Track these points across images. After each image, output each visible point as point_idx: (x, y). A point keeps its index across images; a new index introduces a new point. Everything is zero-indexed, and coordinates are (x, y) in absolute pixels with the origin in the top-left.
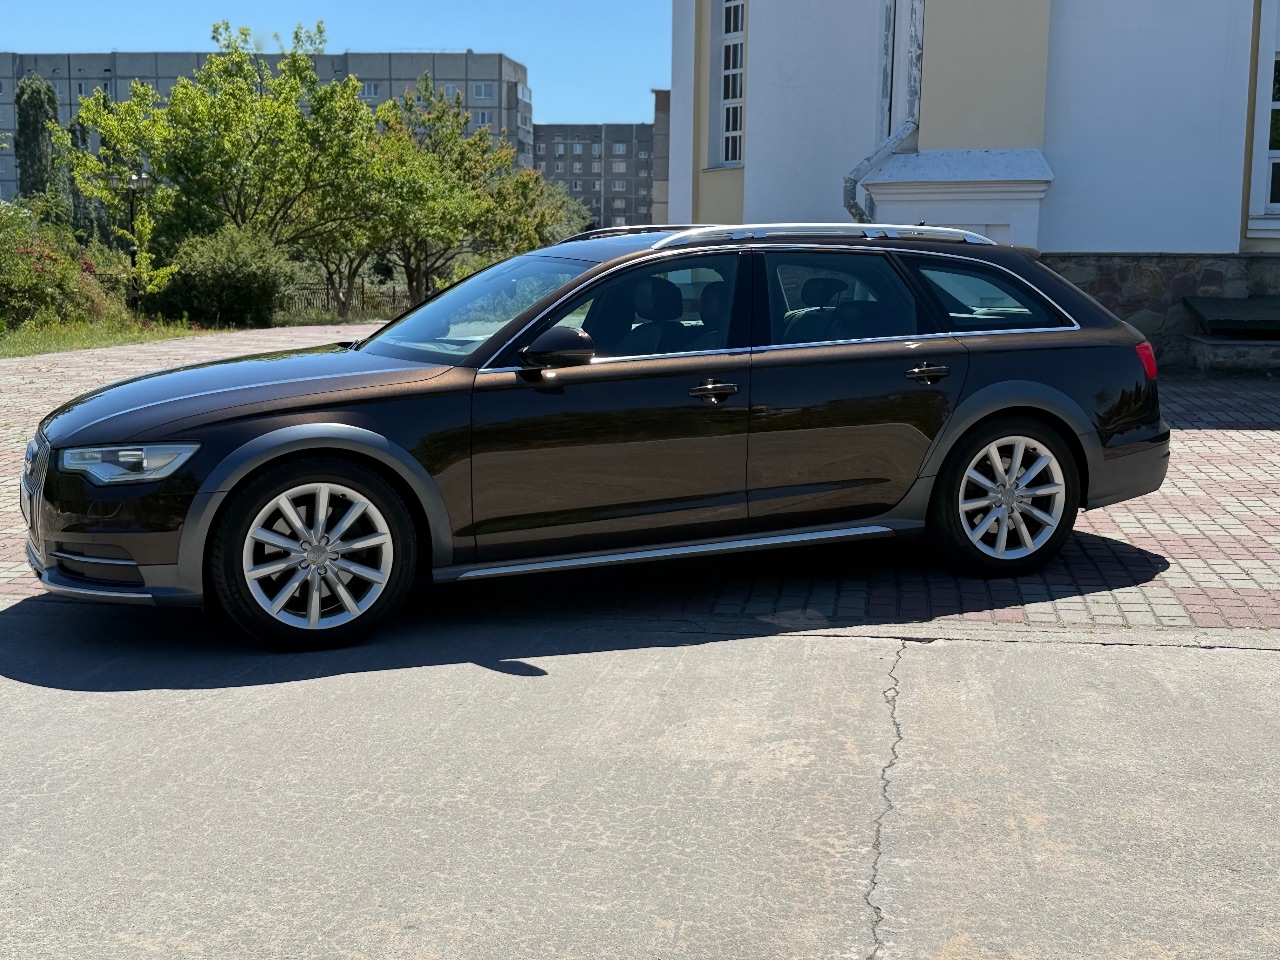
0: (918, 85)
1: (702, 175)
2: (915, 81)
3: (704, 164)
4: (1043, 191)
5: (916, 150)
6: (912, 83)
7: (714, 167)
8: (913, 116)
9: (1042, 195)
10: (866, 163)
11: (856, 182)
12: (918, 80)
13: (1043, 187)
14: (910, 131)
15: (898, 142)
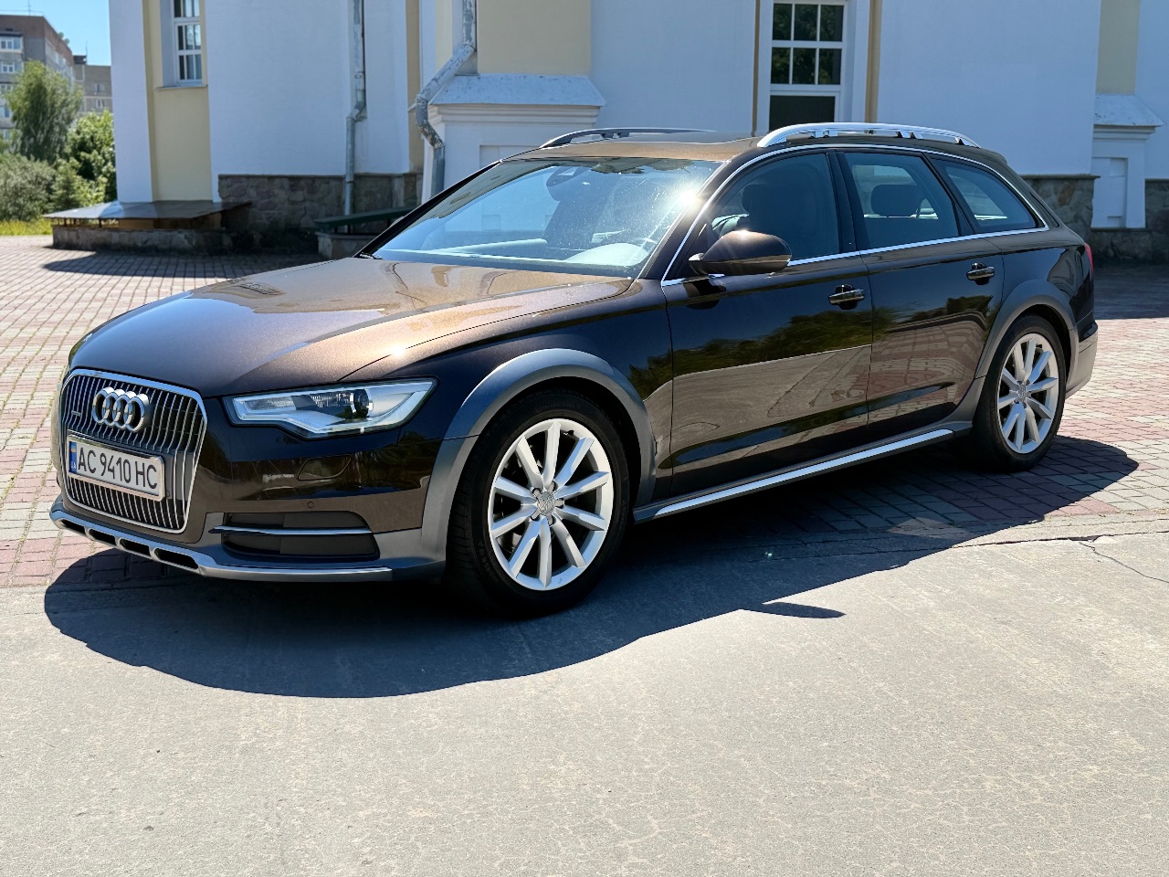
0: (473, 9)
1: (157, 94)
2: (471, 6)
3: (159, 82)
4: (596, 116)
5: (474, 73)
6: (468, 7)
7: (169, 86)
8: (471, 39)
9: (594, 120)
10: (434, 83)
11: (427, 102)
12: (473, 4)
13: (595, 112)
14: (469, 54)
15: (460, 64)
